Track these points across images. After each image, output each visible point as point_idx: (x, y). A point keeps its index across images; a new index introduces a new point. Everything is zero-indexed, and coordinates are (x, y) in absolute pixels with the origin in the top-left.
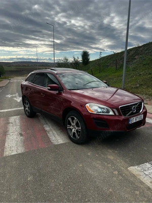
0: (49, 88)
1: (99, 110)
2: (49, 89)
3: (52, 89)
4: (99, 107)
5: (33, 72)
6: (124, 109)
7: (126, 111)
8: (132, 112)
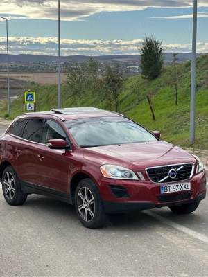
0: (51, 145)
1: (119, 174)
2: (50, 147)
3: (55, 146)
4: (118, 170)
5: (21, 117)
6: (154, 172)
7: (158, 176)
8: (169, 178)
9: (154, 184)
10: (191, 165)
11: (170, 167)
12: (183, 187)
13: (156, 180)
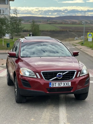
6: (47, 74)
7: (49, 76)
8: (57, 78)
9: (46, 81)
10: (75, 72)
11: (59, 72)
12: (65, 84)
13: (48, 79)
